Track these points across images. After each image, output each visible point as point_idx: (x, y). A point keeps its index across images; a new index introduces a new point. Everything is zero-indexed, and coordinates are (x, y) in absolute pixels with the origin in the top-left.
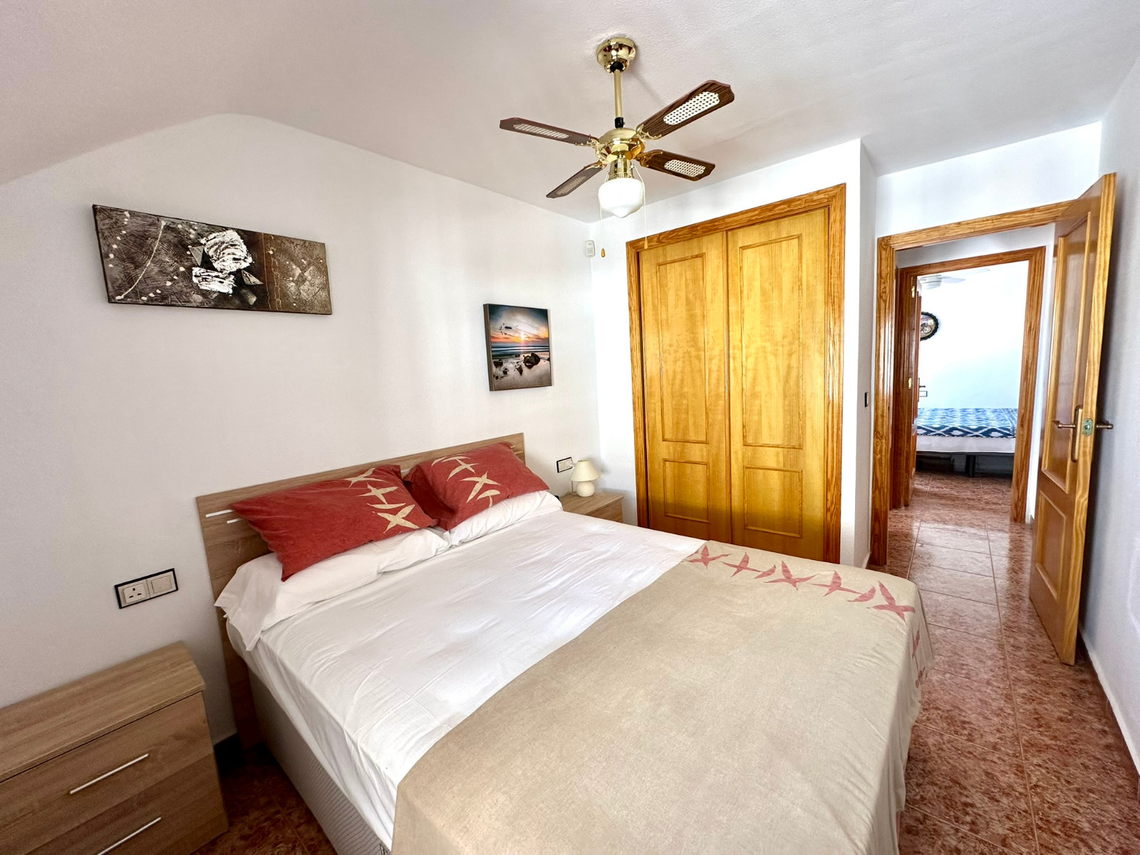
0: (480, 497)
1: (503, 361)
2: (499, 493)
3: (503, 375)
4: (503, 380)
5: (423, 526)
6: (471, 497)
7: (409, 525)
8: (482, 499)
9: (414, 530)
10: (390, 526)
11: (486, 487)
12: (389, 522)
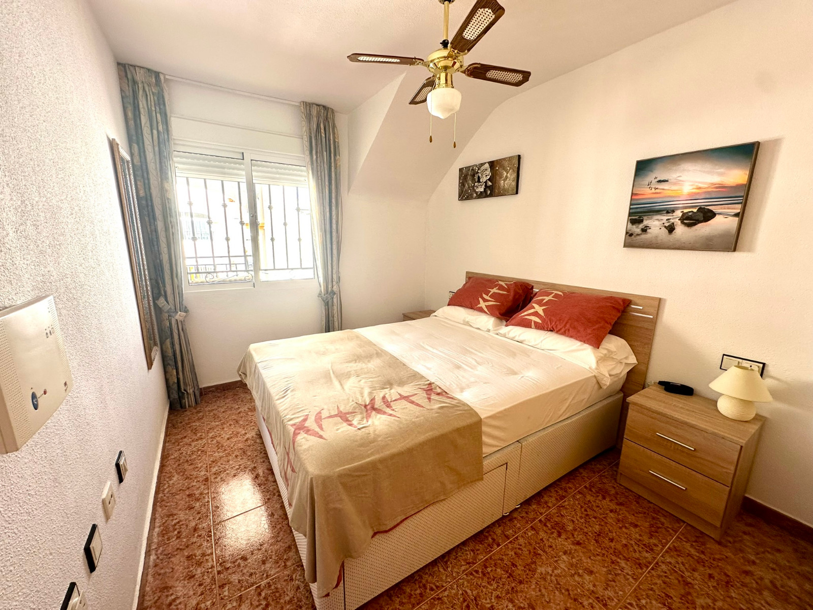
0: (526, 317)
1: (645, 218)
2: (540, 322)
3: (640, 232)
4: (638, 237)
5: (492, 314)
6: (523, 314)
7: (486, 310)
8: (526, 319)
9: (486, 313)
10: (478, 306)
11: (536, 314)
12: (479, 303)
